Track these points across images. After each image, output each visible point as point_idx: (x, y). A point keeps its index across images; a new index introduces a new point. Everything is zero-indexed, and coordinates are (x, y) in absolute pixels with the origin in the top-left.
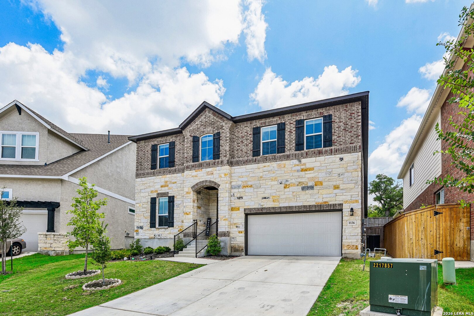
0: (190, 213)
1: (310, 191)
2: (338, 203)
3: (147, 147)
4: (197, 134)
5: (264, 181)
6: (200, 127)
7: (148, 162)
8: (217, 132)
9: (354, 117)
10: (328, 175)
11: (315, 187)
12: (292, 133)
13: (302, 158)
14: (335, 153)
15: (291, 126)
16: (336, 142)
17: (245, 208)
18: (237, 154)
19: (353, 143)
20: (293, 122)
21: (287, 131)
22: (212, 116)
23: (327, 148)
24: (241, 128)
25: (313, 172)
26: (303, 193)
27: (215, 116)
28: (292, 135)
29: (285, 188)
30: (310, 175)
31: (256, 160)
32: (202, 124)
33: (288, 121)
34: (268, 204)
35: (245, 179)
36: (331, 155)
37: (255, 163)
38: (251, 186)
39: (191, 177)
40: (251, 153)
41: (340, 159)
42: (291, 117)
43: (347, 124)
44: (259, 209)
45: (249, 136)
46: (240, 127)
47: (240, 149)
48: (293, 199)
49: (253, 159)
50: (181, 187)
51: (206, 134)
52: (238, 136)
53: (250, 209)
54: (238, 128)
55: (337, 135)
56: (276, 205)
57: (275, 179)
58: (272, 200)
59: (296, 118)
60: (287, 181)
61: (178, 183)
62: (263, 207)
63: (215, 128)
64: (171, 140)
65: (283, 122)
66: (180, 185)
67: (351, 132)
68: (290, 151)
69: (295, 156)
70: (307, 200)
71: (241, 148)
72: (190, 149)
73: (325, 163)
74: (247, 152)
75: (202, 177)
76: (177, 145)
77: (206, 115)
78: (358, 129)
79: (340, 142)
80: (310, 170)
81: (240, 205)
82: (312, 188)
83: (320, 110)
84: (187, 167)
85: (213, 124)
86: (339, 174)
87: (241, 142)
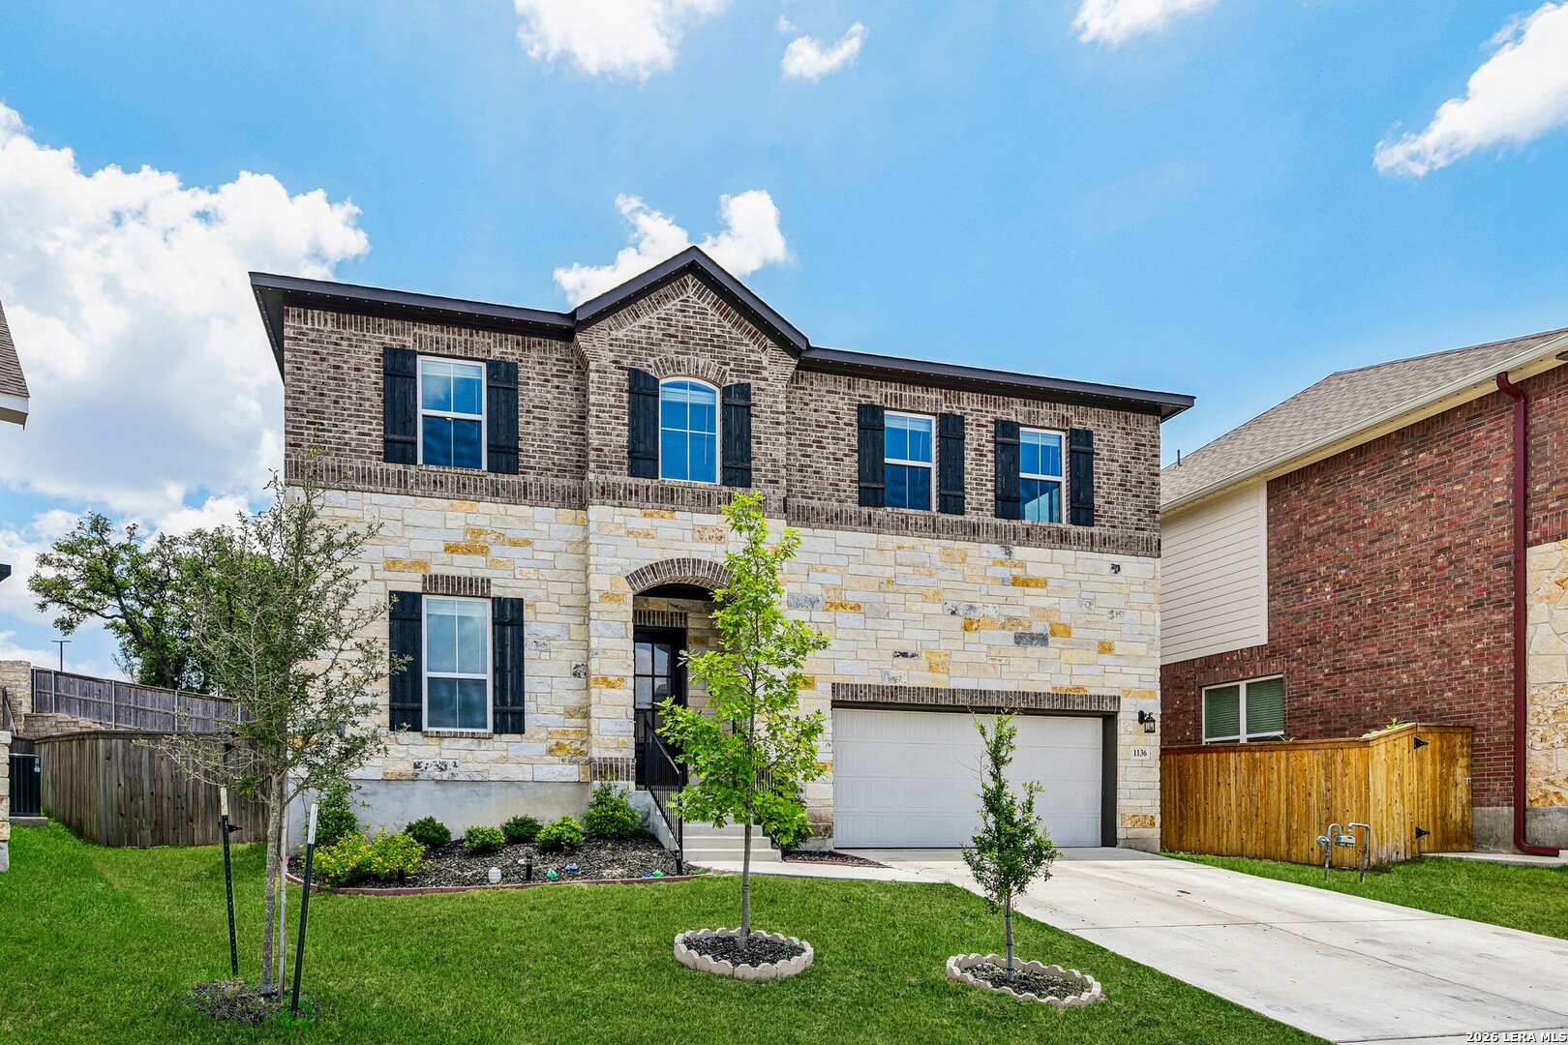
0: (621, 679)
1: (1035, 651)
2: (1109, 694)
3: (351, 346)
4: (650, 366)
5: (900, 598)
6: (662, 340)
7: (363, 423)
8: (736, 381)
9: (1145, 455)
10: (1085, 610)
11: (1051, 639)
12: (985, 456)
13: (1015, 542)
14: (1101, 546)
15: (982, 435)
16: (1102, 516)
17: (836, 682)
18: (801, 481)
19: (1143, 529)
20: (987, 421)
21: (969, 447)
22: (713, 316)
23: (1081, 529)
24: (813, 393)
25: (1043, 591)
26: (1018, 651)
27: (726, 316)
28: (984, 463)
29: (966, 629)
30: (1035, 598)
31: (870, 518)
32: (672, 331)
33: (971, 415)
34: (915, 677)
35: (832, 579)
36: (1091, 551)
37: (867, 528)
38: (857, 607)
39: (623, 532)
40: (852, 491)
41: (1113, 568)
42: (982, 404)
43: (1129, 472)
44: (883, 691)
45: (842, 429)
46: (808, 387)
47: (810, 466)
48: (990, 669)
49: (860, 512)
50: (555, 568)
51: (689, 375)
52: (805, 420)
53: (852, 685)
54: (803, 388)
55: (1103, 497)
56: (940, 681)
57: (935, 596)
58: (926, 664)
59: (995, 413)
60: (971, 607)
61: (537, 544)
62: (898, 684)
63: (728, 364)
64: (496, 353)
65: (958, 412)
66: (549, 556)
67: (1138, 496)
68: (980, 513)
69: (996, 532)
70: (1031, 677)
71: (814, 465)
72: (617, 418)
73: (1076, 573)
74: (837, 485)
75: (678, 545)
76: (531, 382)
77: (687, 301)
78: (1153, 493)
79: (1112, 517)
80: (1037, 586)
81: (817, 671)
82: (1042, 640)
83: (1062, 409)
84: (606, 492)
85: (718, 347)
86: (1113, 611)
87: (814, 441)
